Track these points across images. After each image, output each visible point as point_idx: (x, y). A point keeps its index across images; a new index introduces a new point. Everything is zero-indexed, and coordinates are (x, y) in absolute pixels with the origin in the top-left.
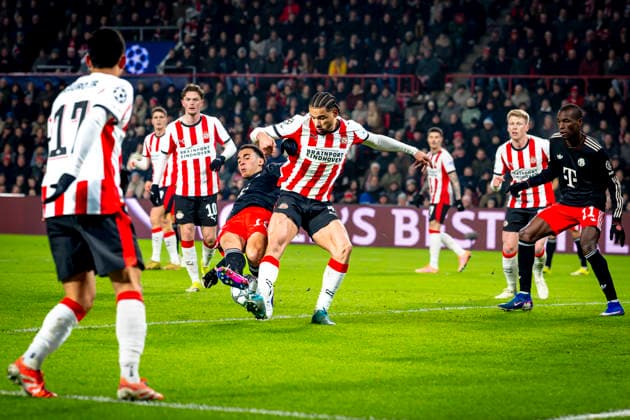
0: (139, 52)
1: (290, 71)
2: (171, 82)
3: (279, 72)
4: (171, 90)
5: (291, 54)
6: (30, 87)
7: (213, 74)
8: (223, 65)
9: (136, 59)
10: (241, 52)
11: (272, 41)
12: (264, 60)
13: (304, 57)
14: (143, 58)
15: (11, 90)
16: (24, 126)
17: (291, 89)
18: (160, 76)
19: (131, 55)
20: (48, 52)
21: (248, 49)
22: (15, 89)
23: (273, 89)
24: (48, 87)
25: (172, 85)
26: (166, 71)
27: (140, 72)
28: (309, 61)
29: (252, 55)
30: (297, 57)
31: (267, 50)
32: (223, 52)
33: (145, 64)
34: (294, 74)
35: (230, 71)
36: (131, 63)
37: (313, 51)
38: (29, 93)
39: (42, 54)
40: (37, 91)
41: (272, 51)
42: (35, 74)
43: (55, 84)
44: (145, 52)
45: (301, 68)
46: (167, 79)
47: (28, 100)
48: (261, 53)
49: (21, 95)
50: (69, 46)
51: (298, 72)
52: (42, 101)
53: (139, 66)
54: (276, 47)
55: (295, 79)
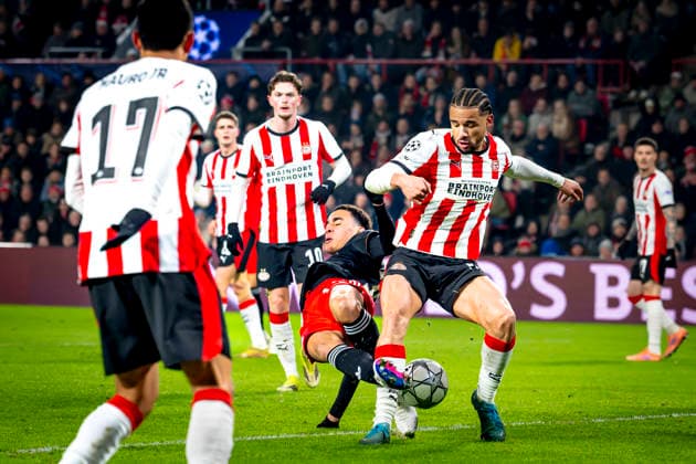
0: (205, 26)
1: (435, 55)
2: (252, 72)
3: (418, 55)
4: (254, 84)
5: (436, 29)
6: (39, 80)
7: (317, 60)
8: (332, 45)
9: (201, 36)
10: (360, 26)
11: (407, 10)
12: (396, 39)
13: (456, 33)
14: (211, 36)
15: (10, 85)
16: (30, 139)
17: (437, 81)
18: (237, 64)
20: (67, 27)
21: (371, 22)
22: (16, 83)
23: (409, 81)
24: (66, 81)
25: (256, 77)
26: (246, 55)
27: (207, 57)
28: (464, 40)
29: (377, 30)
30: (446, 33)
31: (399, 24)
32: (333, 25)
33: (215, 45)
34: (441, 59)
35: (342, 55)
36: (193, 43)
37: (469, 23)
38: (37, 90)
39: (57, 29)
40: (50, 87)
41: (408, 23)
42: (47, 60)
43: (77, 75)
44: (214, 27)
45: (450, 50)
46: (247, 68)
47: (37, 100)
48: (390, 28)
49: (26, 92)
50: (97, 17)
51: (447, 56)
52: (58, 102)
53: (204, 48)
54: (414, 18)
55: (442, 66)
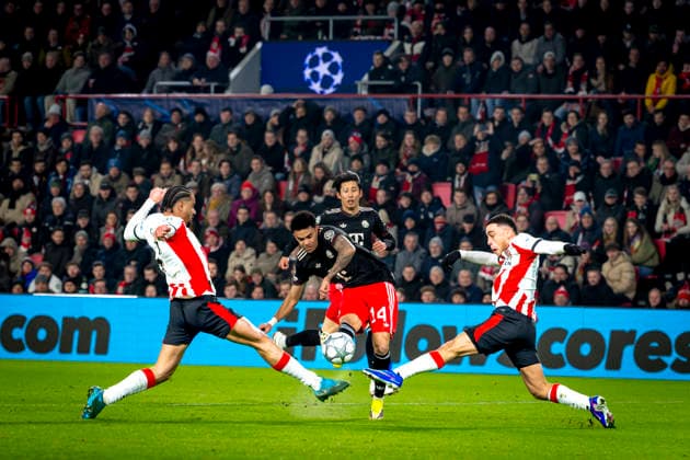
0: (327, 57)
1: (577, 89)
2: (380, 108)
3: (561, 91)
4: (381, 119)
5: (577, 62)
6: (147, 117)
7: (450, 94)
8: (467, 77)
9: (323, 69)
10: (497, 58)
11: (547, 40)
12: (535, 72)
13: (600, 64)
14: (334, 69)
15: (115, 121)
16: (138, 179)
17: (578, 117)
18: (363, 98)
19: (314, 63)
20: (175, 58)
21: (508, 57)
22: (122, 119)
23: (547, 118)
24: (175, 117)
25: (383, 112)
27: (330, 91)
28: (607, 70)
29: (515, 65)
30: (589, 66)
31: (539, 55)
32: (468, 55)
33: (338, 79)
34: (582, 94)
35: (477, 90)
36: (315, 76)
37: (615, 54)
38: (145, 127)
39: (164, 58)
40: (158, 125)
41: (548, 55)
42: (155, 95)
43: (186, 111)
44: (337, 58)
45: (593, 82)
46: (374, 103)
47: (143, 138)
48: (529, 61)
49: (132, 129)
51: (590, 88)
52: (167, 140)
53: (327, 82)
54: (555, 50)
55: (585, 100)
